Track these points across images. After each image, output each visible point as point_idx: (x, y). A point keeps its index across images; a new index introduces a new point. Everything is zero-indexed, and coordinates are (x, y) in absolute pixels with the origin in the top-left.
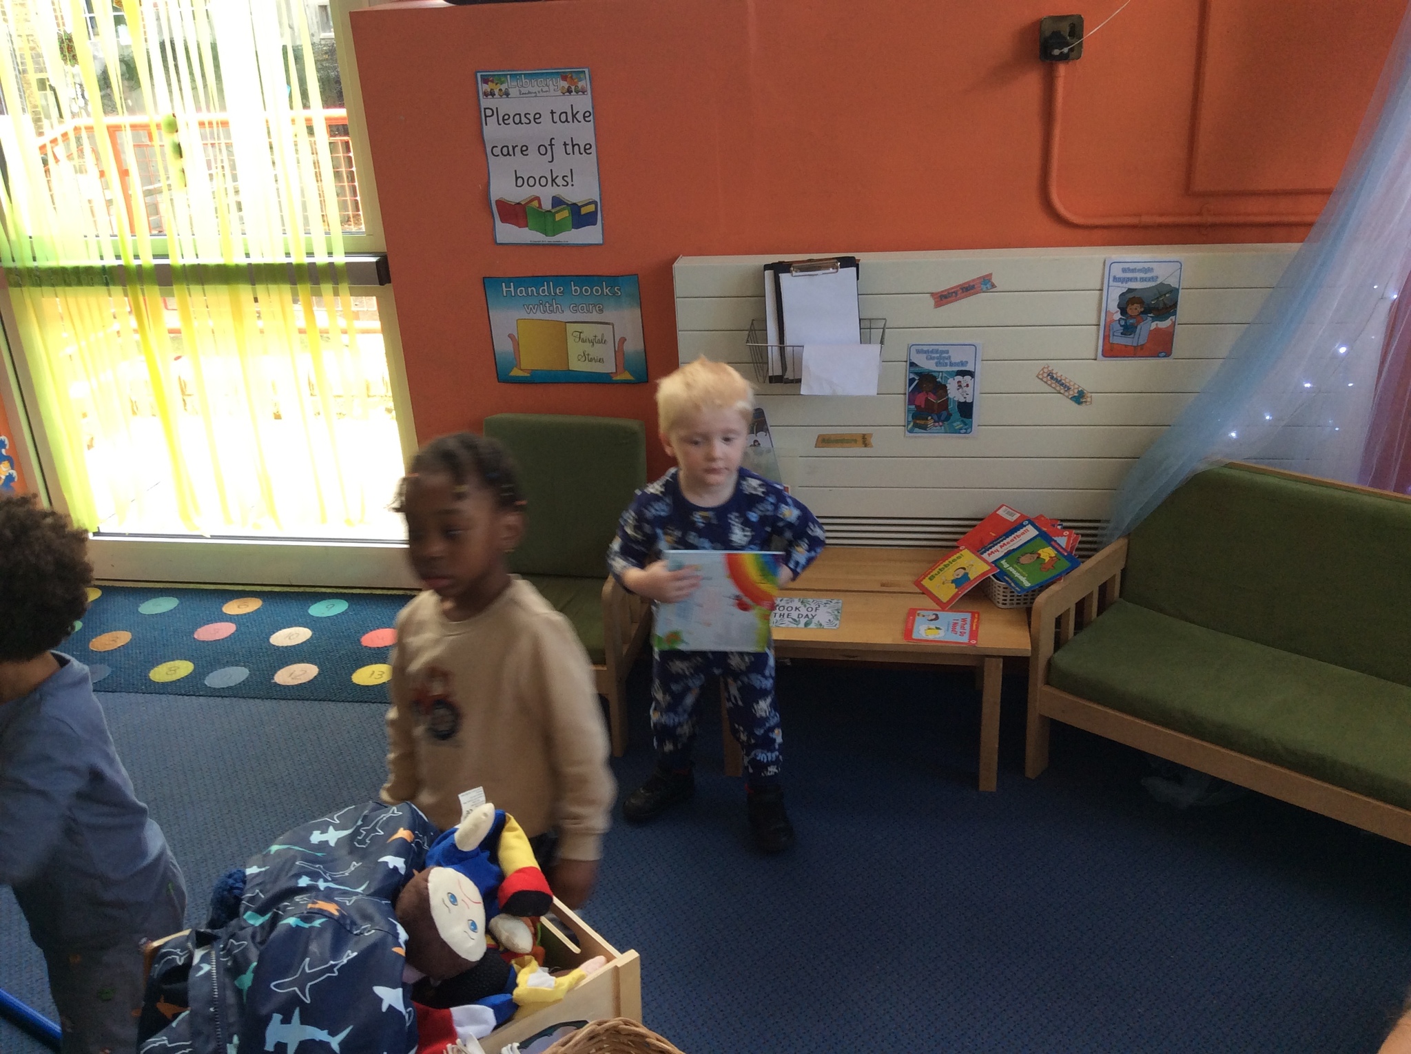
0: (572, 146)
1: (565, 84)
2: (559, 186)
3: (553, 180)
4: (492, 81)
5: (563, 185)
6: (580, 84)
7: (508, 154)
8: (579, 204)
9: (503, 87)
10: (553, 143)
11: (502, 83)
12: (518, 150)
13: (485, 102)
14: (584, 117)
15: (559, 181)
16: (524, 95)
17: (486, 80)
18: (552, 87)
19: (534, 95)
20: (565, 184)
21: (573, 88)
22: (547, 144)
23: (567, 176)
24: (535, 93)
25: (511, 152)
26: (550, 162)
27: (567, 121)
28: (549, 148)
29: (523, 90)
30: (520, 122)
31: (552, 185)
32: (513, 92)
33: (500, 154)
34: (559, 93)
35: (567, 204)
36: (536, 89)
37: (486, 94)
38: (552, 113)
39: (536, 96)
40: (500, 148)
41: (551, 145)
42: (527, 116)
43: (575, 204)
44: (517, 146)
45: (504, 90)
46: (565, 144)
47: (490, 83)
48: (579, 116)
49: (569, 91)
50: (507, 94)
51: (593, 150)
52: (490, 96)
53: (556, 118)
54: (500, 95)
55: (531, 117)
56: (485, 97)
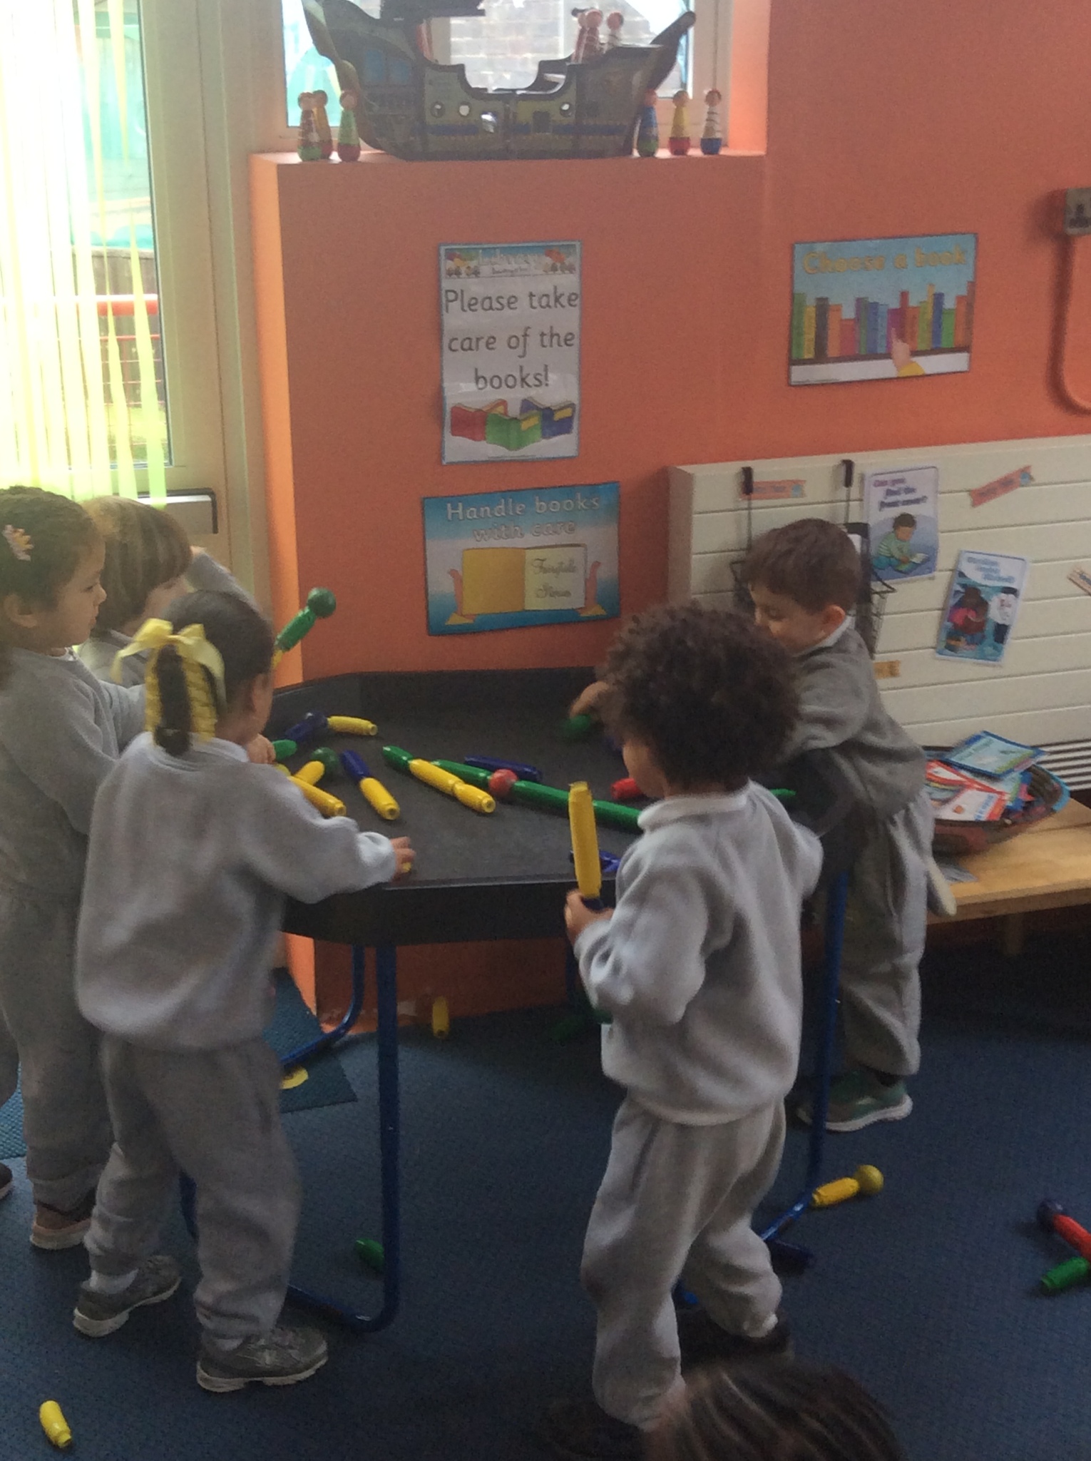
0: (551, 337)
1: (548, 260)
2: (529, 386)
3: (523, 380)
4: (459, 257)
5: (536, 386)
6: (568, 261)
7: (470, 349)
8: (553, 408)
9: (473, 264)
10: (528, 333)
11: (471, 259)
12: (482, 343)
13: (446, 284)
14: (569, 300)
15: (530, 380)
16: (497, 275)
17: (451, 256)
18: (533, 264)
19: (510, 274)
20: (538, 383)
21: (559, 265)
22: (520, 334)
23: (540, 374)
24: (512, 272)
25: (474, 346)
26: (521, 356)
27: (548, 306)
28: (521, 339)
29: (497, 267)
30: (491, 307)
31: (522, 386)
32: (485, 270)
33: (460, 349)
34: (541, 272)
35: (538, 408)
36: (514, 266)
37: (450, 273)
38: (531, 295)
39: (512, 276)
40: (460, 341)
41: (525, 335)
42: (501, 300)
43: (549, 408)
44: (482, 338)
45: (472, 268)
46: (542, 335)
47: (456, 260)
48: (564, 300)
49: (554, 269)
50: (476, 273)
51: (576, 341)
52: (454, 276)
53: (535, 304)
54: (467, 275)
55: (504, 302)
56: (448, 276)
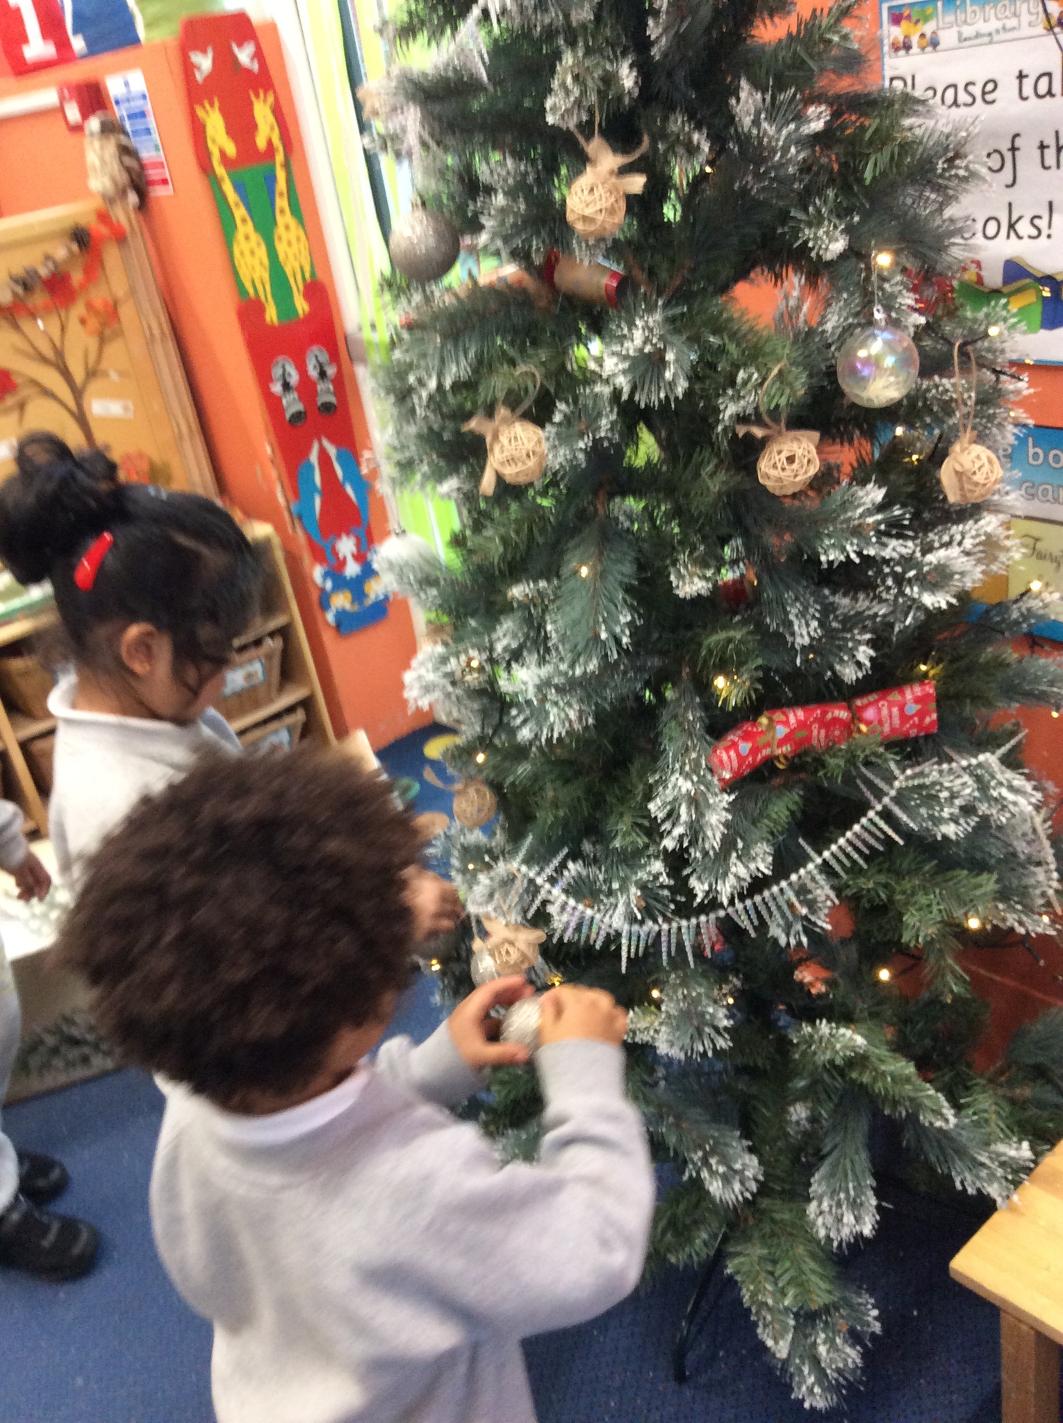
0: (1057, 150)
2: (1020, 237)
3: (1011, 226)
4: (909, 17)
5: (1030, 237)
9: (928, 28)
10: (1017, 144)
11: (926, 19)
13: (892, 65)
15: (1024, 228)
16: (967, 43)
17: (896, 19)
18: (1026, 18)
19: (986, 39)
20: (1035, 232)
22: (1005, 146)
23: (1039, 217)
24: (990, 34)
26: (1008, 186)
27: (1050, 93)
28: (1008, 156)
29: (968, 31)
30: (955, 103)
31: (1008, 237)
32: (948, 37)
34: (1039, 30)
35: (1037, 278)
36: (994, 24)
37: (896, 48)
38: (1021, 76)
39: (991, 42)
41: (1013, 149)
42: (971, 89)
43: (1053, 279)
45: (928, 35)
46: (1042, 147)
47: (904, 23)
50: (935, 44)
52: (902, 52)
53: (1028, 89)
54: (923, 49)
55: (976, 90)
56: (893, 54)
